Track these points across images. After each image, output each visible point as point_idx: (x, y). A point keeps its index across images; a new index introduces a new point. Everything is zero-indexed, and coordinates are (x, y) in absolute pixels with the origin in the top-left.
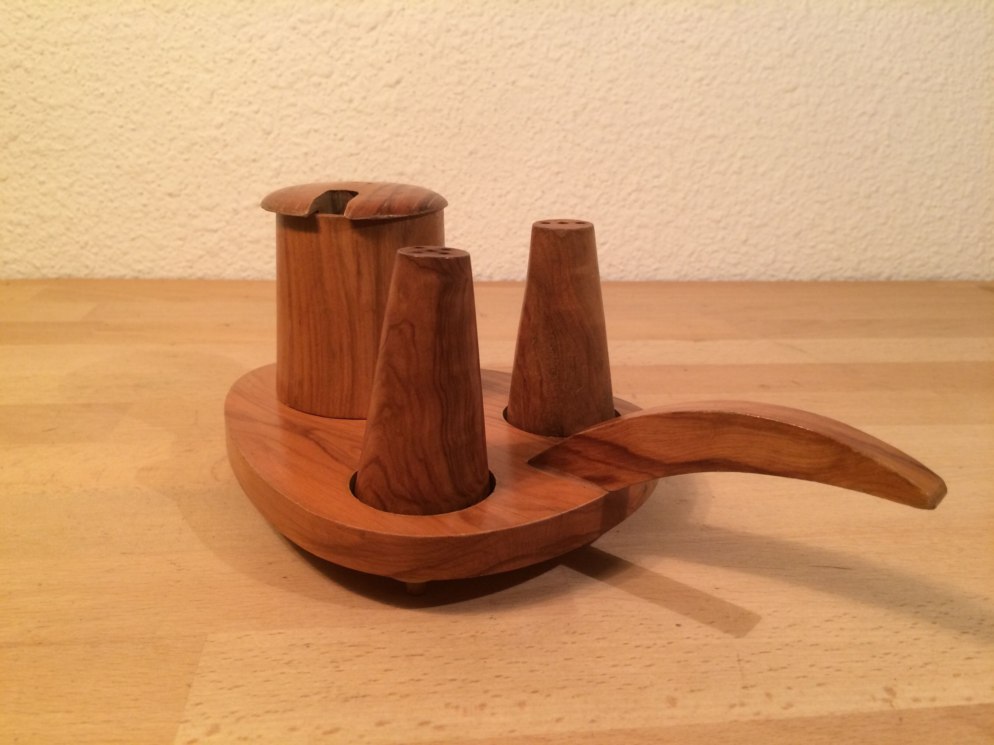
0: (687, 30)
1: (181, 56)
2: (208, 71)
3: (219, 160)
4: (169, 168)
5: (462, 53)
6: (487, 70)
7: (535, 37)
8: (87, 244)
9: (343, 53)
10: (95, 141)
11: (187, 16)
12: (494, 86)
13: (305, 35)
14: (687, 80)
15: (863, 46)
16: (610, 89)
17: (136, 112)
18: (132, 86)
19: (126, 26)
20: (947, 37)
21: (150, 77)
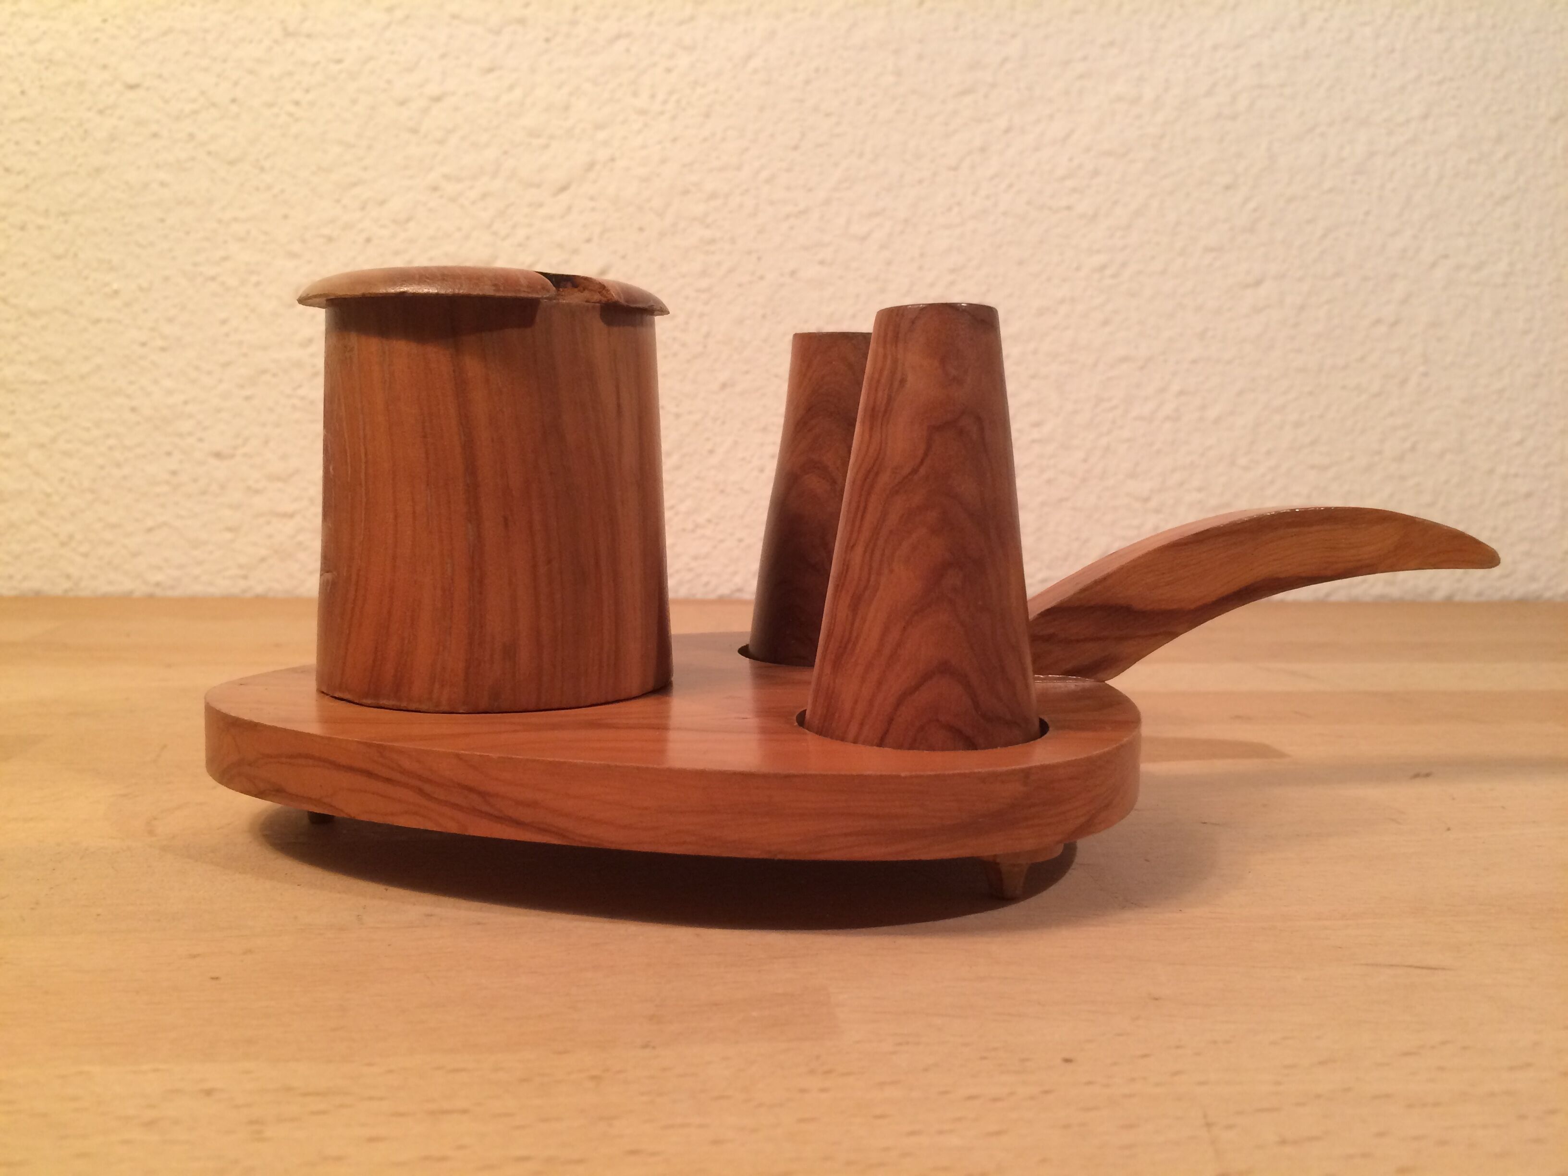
0: (1074, 190)
1: (248, 232)
2: (293, 255)
3: (303, 398)
4: (219, 410)
5: (708, 226)
6: (749, 253)
7: (827, 202)
8: (71, 537)
9: (514, 227)
10: (99, 368)
11: (262, 169)
12: (762, 278)
13: (453, 200)
14: (1078, 269)
15: (1367, 213)
16: (952, 283)
17: (170, 320)
18: (166, 279)
19: (163, 184)
20: (1506, 198)
21: (195, 265)
